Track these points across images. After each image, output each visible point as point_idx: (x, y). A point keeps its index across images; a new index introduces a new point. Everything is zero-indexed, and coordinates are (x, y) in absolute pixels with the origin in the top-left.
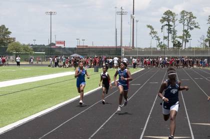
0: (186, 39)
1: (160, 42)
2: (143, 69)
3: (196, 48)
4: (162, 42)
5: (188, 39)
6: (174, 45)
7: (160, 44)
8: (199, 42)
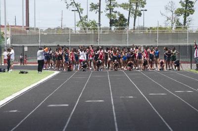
2: (56, 72)
4: (87, 17)
5: (140, 9)
6: (112, 23)
7: (81, 21)
8: (162, 14)
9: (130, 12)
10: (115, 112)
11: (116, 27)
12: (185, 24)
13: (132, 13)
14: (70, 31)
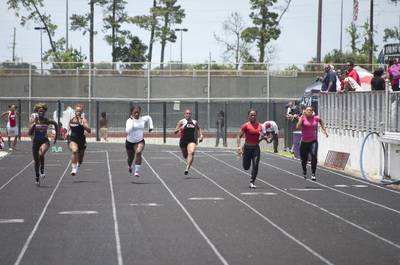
0: (165, 30)
1: (55, 39)
3: (199, 67)
4: (64, 41)
5: (173, 26)
6: (117, 54)
7: (54, 50)
8: (218, 39)
9: (153, 34)
10: (120, 234)
11: (124, 64)
12: (261, 60)
13: (158, 34)
14: (30, 69)
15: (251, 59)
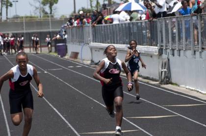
0: (7, 2)
9: (2, 4)
12: (51, 13)
15: (46, 13)
